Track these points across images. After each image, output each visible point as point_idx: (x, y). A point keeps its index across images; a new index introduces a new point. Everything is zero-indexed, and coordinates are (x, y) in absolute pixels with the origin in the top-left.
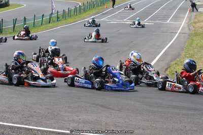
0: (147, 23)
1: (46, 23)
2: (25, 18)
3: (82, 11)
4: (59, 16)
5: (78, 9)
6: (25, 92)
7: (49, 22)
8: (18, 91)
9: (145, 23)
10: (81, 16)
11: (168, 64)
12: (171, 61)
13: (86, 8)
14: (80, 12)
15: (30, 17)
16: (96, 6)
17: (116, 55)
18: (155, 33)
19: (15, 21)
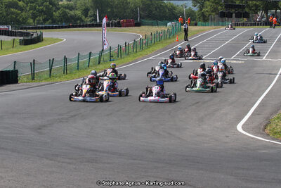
0: (235, 62)
1: (95, 65)
2: (65, 58)
3: (144, 46)
4: (113, 54)
5: (138, 44)
6: (70, 163)
7: (99, 63)
8: (59, 162)
9: (232, 62)
10: (144, 53)
11: (267, 119)
12: (272, 114)
13: (149, 42)
14: (141, 48)
15: (72, 57)
16: (163, 38)
17: (194, 107)
18: (247, 75)
19: (52, 62)
